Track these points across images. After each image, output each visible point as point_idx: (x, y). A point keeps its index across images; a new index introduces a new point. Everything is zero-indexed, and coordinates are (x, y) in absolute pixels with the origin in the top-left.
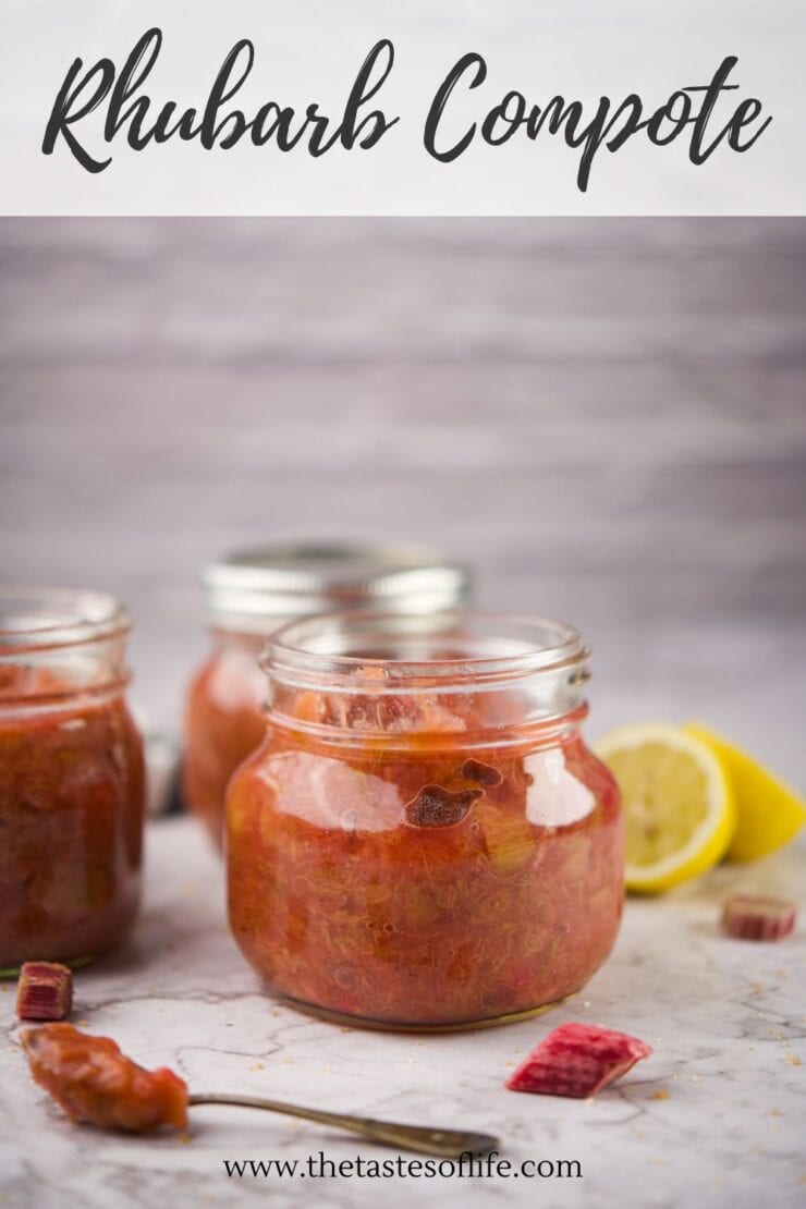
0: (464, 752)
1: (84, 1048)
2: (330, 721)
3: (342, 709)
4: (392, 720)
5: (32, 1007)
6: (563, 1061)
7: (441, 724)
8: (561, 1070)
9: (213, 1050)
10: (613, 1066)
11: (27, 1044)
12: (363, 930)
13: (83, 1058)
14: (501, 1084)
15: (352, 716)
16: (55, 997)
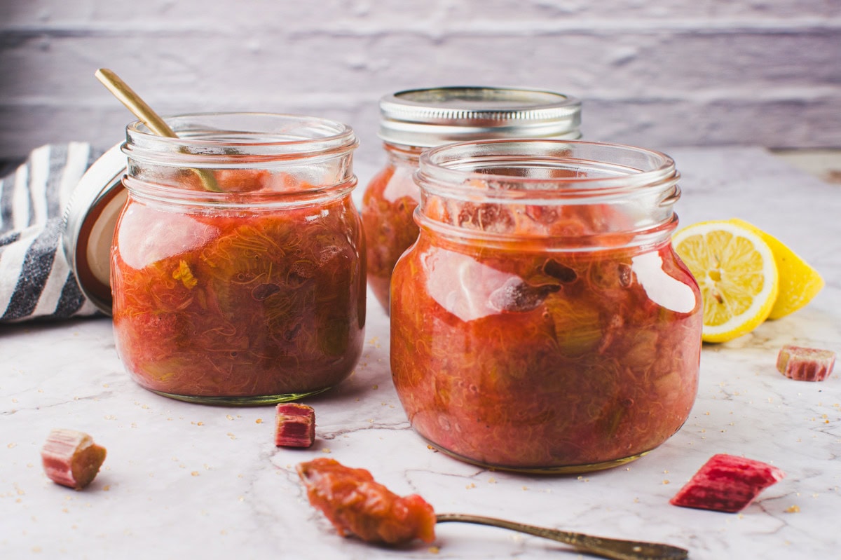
0: (547, 253)
1: (349, 479)
2: (447, 221)
3: (455, 212)
4: (490, 224)
5: (287, 439)
6: (720, 485)
7: (529, 230)
8: (718, 491)
9: (432, 472)
10: (760, 488)
11: (303, 475)
12: (456, 387)
13: (351, 488)
14: (667, 500)
15: (463, 219)
16: (305, 431)
